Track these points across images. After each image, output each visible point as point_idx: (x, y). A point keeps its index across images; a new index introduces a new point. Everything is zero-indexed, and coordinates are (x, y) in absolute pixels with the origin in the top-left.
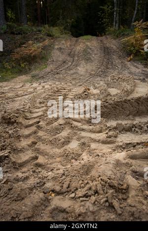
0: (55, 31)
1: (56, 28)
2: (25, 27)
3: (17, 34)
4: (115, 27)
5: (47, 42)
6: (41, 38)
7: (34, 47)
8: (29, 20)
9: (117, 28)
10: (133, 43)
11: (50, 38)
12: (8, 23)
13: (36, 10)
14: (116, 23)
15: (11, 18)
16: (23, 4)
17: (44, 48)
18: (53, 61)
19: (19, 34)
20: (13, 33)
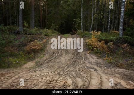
0: (49, 32)
1: (50, 30)
2: (34, 30)
3: (28, 34)
5: (45, 40)
6: (42, 37)
8: (36, 26)
9: (83, 31)
11: (47, 37)
12: (24, 28)
14: (82, 28)
15: (26, 26)
16: (33, 18)
17: (44, 44)
18: (48, 52)
19: (30, 34)
20: (27, 34)
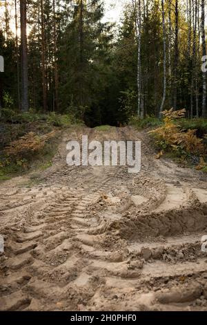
0: (64, 119)
1: (66, 116)
2: (26, 114)
3: (14, 123)
4: (140, 115)
5: (53, 134)
6: (45, 128)
7: (36, 140)
8: (31, 105)
9: (142, 117)
10: (162, 136)
11: (57, 128)
12: (4, 109)
13: (41, 93)
14: (141, 111)
15: (9, 104)
16: (25, 87)
17: (49, 141)
18: (60, 157)
19: (18, 122)
20: (10, 122)
